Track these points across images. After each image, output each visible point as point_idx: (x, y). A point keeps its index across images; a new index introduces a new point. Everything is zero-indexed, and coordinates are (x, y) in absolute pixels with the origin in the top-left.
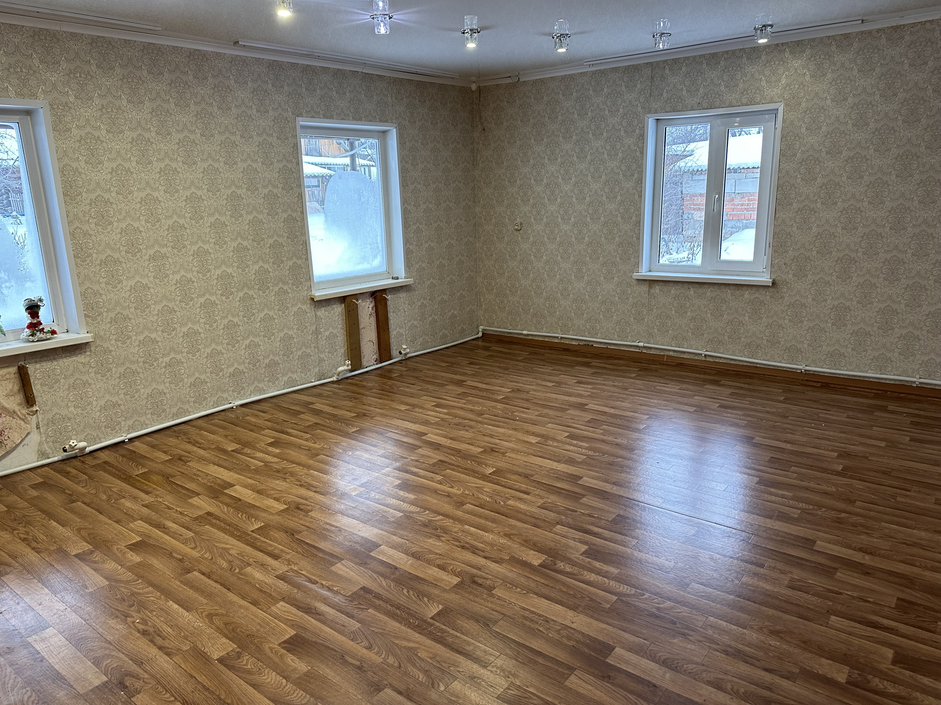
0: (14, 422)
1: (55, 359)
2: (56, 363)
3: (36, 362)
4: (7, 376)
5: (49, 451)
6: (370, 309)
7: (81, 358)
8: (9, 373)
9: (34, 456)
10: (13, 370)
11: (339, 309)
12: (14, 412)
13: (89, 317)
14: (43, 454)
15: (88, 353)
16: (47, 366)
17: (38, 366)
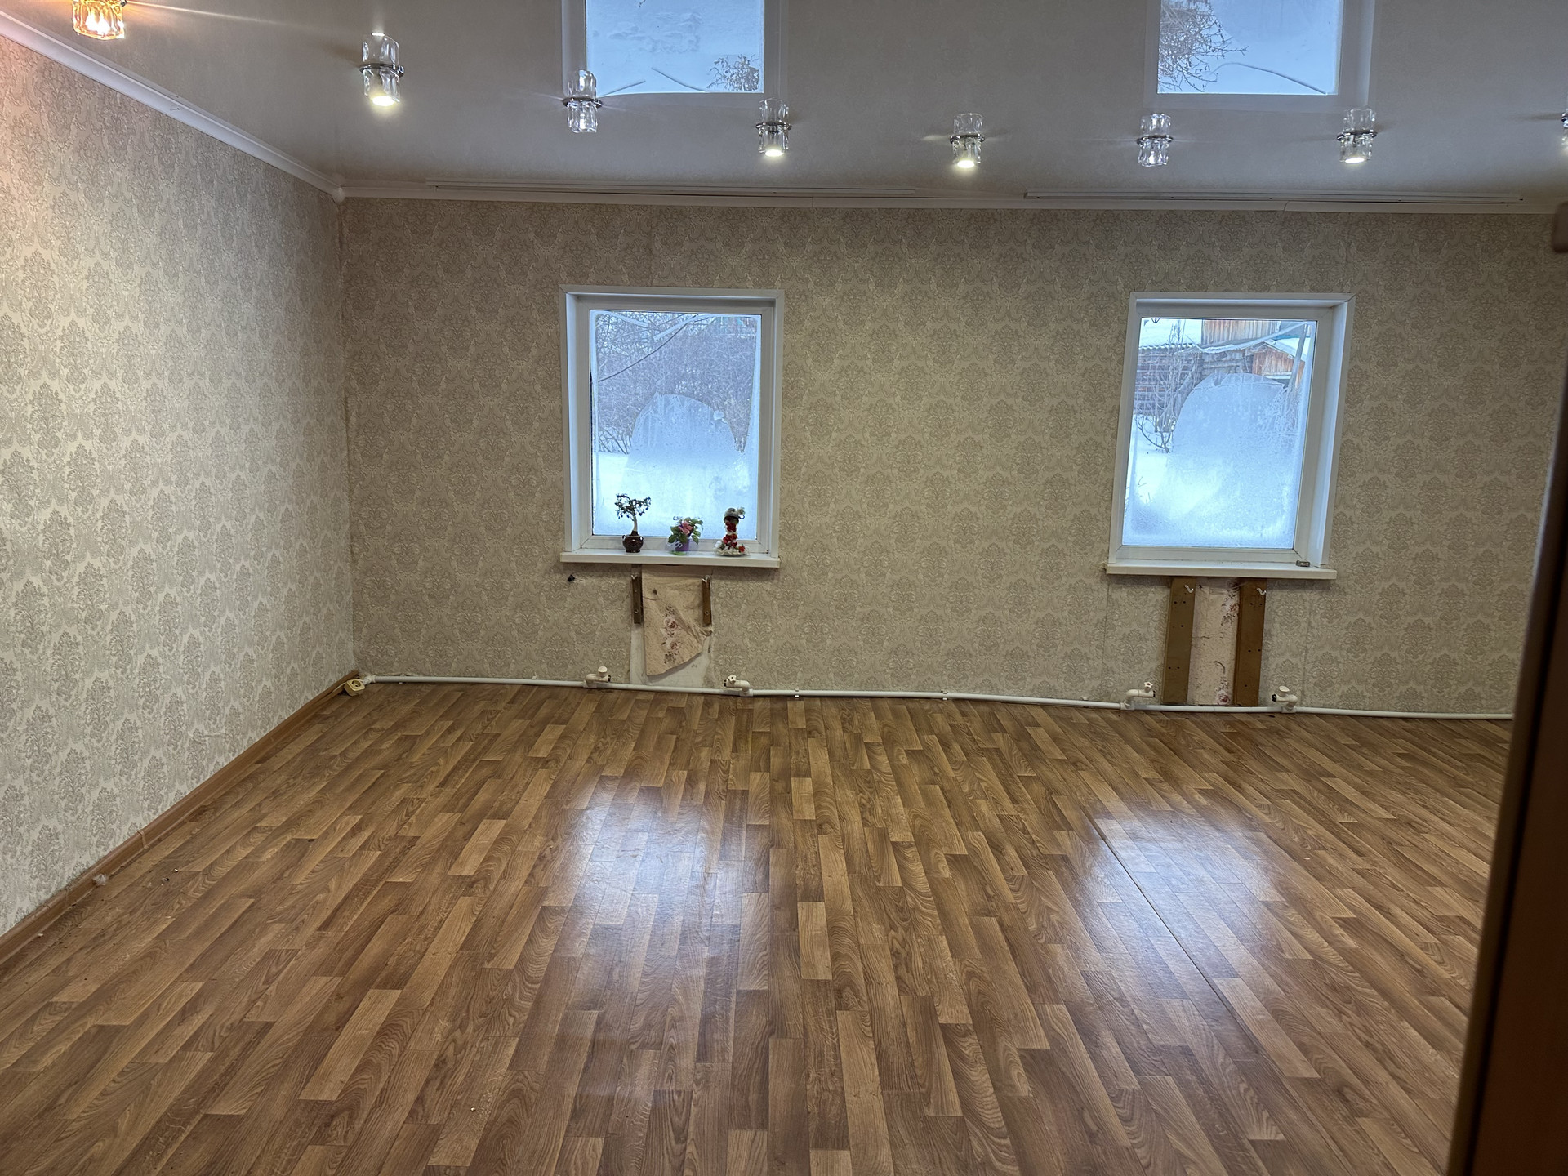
0: (688, 638)
1: (741, 580)
2: (740, 584)
3: (721, 579)
4: (691, 587)
5: (715, 680)
6: (1228, 607)
7: (767, 586)
8: (693, 584)
9: (700, 681)
10: (698, 581)
11: (1158, 596)
12: (689, 627)
13: (784, 539)
14: (708, 682)
15: (776, 581)
16: (731, 585)
17: (723, 583)
